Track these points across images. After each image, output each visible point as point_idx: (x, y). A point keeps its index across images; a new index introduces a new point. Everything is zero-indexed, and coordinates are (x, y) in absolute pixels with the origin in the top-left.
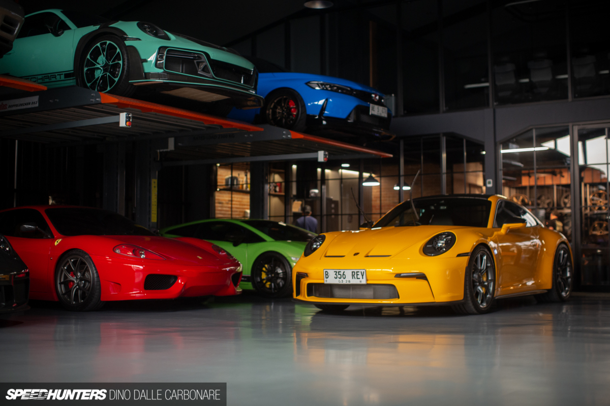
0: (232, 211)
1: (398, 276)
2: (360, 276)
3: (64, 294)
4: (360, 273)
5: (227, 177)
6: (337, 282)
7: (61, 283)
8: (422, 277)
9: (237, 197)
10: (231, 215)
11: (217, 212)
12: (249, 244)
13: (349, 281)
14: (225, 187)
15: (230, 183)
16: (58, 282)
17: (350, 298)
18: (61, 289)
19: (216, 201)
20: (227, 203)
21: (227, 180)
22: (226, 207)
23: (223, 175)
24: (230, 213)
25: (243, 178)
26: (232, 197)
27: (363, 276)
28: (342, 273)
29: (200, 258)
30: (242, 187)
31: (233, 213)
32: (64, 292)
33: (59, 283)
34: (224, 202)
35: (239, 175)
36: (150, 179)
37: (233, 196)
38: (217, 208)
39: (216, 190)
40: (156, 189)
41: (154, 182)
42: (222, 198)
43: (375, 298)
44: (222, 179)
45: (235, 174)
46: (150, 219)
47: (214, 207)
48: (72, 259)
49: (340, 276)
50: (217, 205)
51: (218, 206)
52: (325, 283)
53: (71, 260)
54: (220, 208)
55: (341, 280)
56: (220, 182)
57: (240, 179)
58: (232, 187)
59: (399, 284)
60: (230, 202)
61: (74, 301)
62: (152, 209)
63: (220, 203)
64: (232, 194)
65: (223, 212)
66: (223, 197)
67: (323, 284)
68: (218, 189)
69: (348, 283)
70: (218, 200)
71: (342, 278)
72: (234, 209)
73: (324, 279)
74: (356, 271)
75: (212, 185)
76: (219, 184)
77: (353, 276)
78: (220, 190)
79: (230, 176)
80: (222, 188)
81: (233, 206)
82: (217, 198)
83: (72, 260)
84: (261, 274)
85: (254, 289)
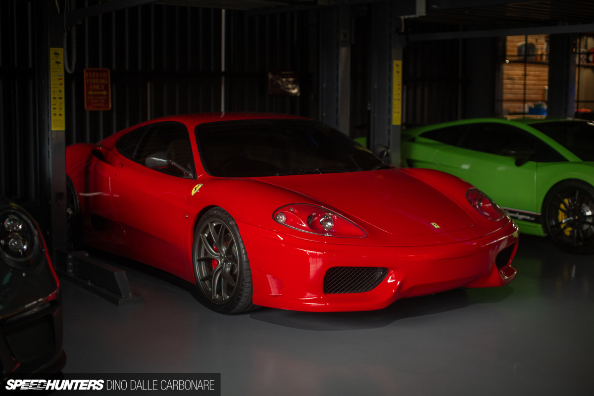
0: (525, 89)
3: (203, 280)
5: (520, 44)
7: (200, 260)
9: (532, 70)
10: (525, 94)
11: (505, 91)
12: (539, 164)
14: (516, 58)
15: (523, 53)
16: (196, 258)
18: (200, 270)
19: (505, 76)
20: (520, 79)
21: (520, 49)
22: (518, 84)
23: (515, 43)
24: (522, 91)
25: (541, 45)
26: (525, 70)
29: (437, 226)
30: (541, 58)
31: (527, 91)
32: (204, 276)
33: (198, 260)
34: (515, 77)
35: (537, 40)
36: (391, 60)
37: (528, 68)
38: (505, 86)
39: (505, 62)
40: (400, 75)
41: (397, 65)
42: (512, 72)
44: (514, 46)
45: (531, 39)
46: (390, 120)
47: (502, 84)
48: (214, 222)
50: (505, 81)
51: (507, 84)
53: (212, 223)
54: (509, 86)
56: (510, 51)
57: (538, 46)
58: (527, 57)
60: (523, 77)
61: (217, 293)
62: (394, 106)
63: (510, 79)
64: (525, 67)
65: (514, 91)
66: (514, 70)
68: (507, 61)
70: (508, 74)
72: (527, 87)
75: (498, 56)
76: (509, 53)
78: (510, 62)
79: (524, 42)
80: (513, 59)
81: (527, 82)
82: (505, 72)
83: (215, 225)
84: (558, 214)
85: (546, 235)
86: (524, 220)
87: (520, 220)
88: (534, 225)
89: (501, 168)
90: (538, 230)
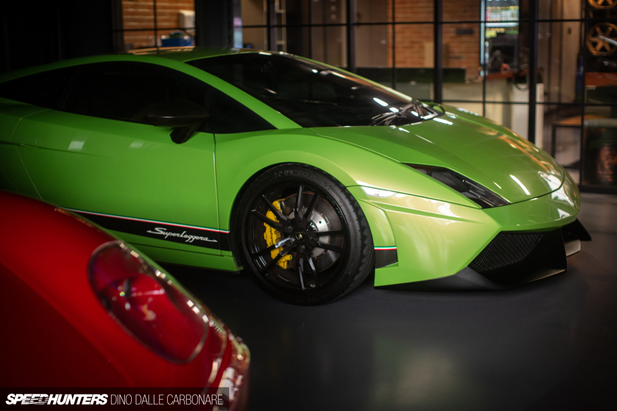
10: (154, 20)
11: (125, 16)
22: (143, 7)
24: (151, 18)
31: (158, 17)
47: (121, 8)
50: (125, 3)
72: (159, 11)
84: (264, 229)
85: (242, 268)
86: (196, 243)
87: (188, 243)
88: (218, 252)
89: (136, 144)
90: (226, 260)
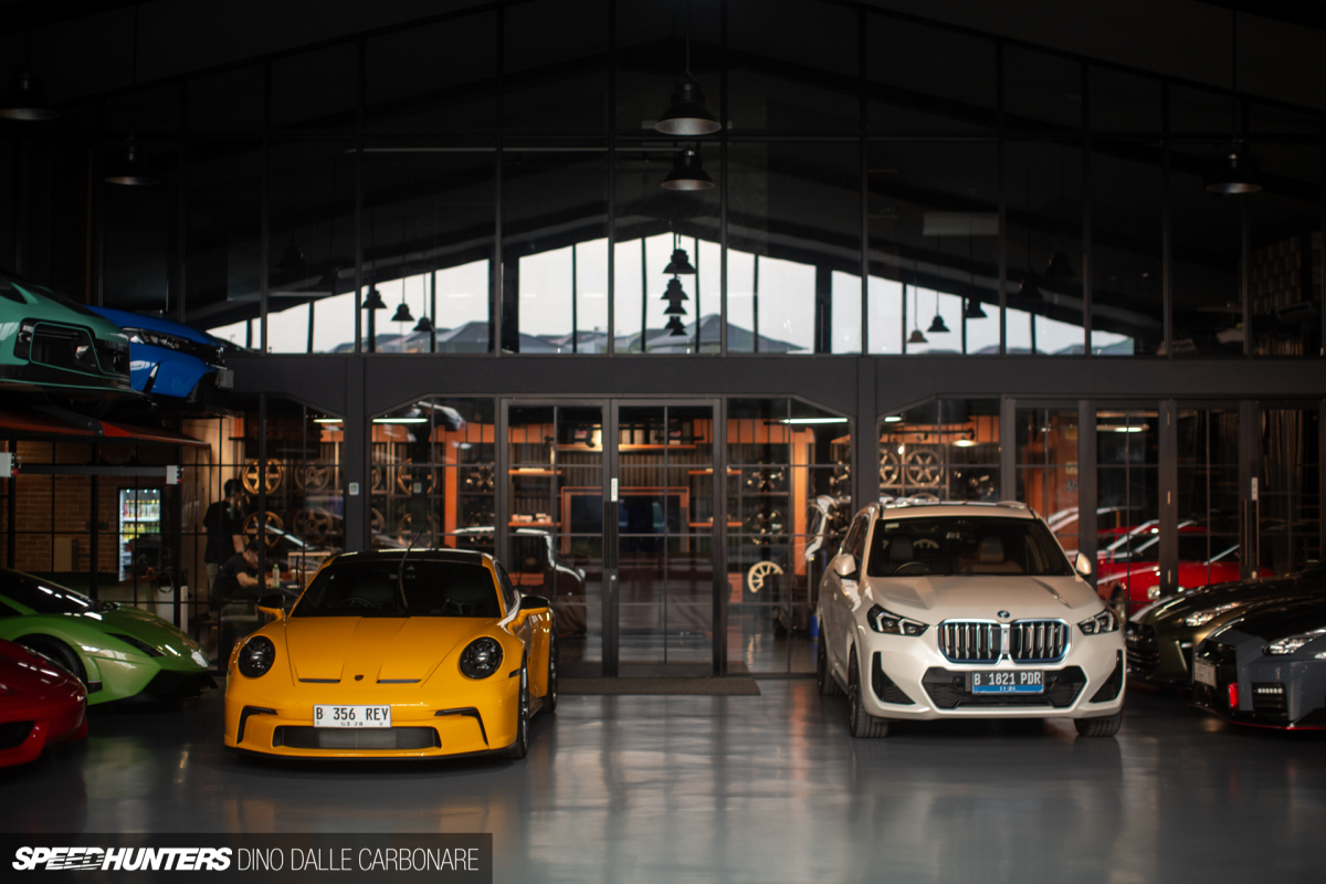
1: (441, 713)
2: (380, 715)
4: (380, 712)
6: (338, 724)
8: (473, 712)
13: (361, 724)
17: (354, 748)
27: (385, 715)
28: (348, 711)
43: (399, 747)
49: (344, 716)
52: (316, 725)
55: (345, 722)
59: (442, 725)
67: (312, 728)
69: (358, 726)
71: (348, 719)
73: (313, 720)
74: (373, 708)
77: (368, 715)
